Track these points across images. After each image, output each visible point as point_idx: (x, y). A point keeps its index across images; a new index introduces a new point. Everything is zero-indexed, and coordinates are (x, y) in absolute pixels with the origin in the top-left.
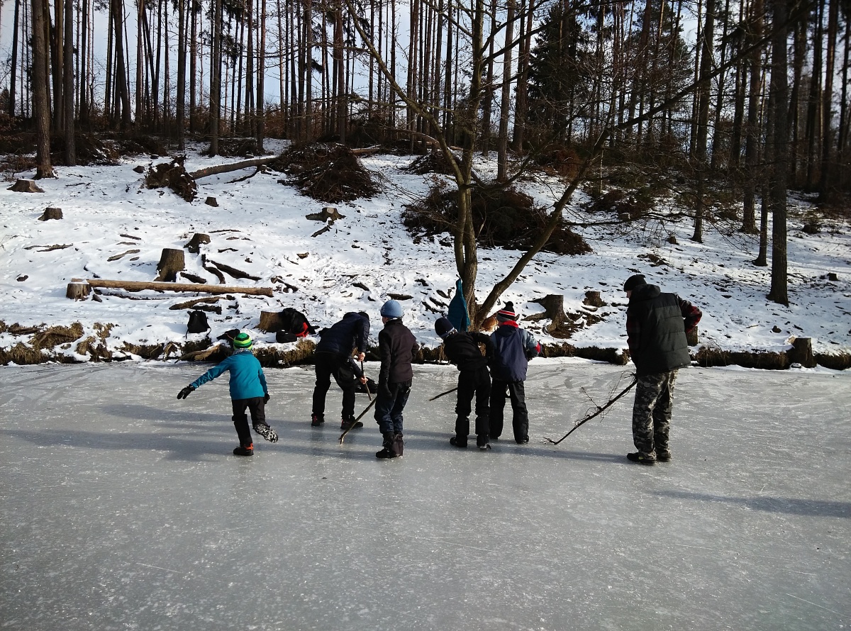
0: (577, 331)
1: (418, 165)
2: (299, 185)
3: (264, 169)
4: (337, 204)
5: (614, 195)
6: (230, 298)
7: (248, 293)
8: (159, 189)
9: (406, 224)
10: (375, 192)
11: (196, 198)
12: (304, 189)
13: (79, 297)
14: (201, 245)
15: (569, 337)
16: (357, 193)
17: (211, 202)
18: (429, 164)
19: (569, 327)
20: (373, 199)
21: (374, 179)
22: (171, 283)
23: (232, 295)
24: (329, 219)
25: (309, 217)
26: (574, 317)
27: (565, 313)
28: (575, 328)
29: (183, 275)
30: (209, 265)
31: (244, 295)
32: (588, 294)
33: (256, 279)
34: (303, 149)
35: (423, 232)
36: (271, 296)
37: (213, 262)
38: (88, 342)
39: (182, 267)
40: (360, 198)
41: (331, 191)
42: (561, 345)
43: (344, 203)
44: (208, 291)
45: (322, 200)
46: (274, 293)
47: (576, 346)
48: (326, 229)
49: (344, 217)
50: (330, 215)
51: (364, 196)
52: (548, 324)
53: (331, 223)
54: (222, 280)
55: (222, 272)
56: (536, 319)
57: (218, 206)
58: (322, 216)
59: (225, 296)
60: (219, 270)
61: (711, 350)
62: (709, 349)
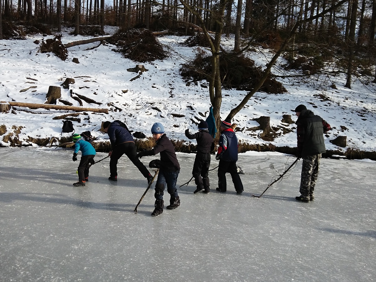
0: (277, 137)
1: (189, 41)
2: (123, 52)
3: (104, 43)
4: (144, 63)
5: (301, 60)
6: (85, 114)
7: (95, 112)
8: (48, 53)
9: (182, 75)
10: (165, 56)
11: (67, 58)
12: (126, 54)
13: (4, 111)
14: (70, 85)
15: (272, 140)
16: (155, 57)
17: (76, 61)
18: (196, 41)
19: (273, 135)
20: (164, 60)
21: (165, 49)
22: (54, 105)
23: (87, 112)
24: (140, 71)
25: (129, 70)
26: (276, 129)
27: (271, 126)
28: (276, 135)
29: (60, 101)
30: (74, 95)
31: (93, 112)
32: (284, 116)
33: (99, 104)
34: (126, 32)
35: (192, 79)
36: (108, 114)
37: (76, 94)
38: (9, 136)
39: (59, 96)
40: (157, 60)
41: (141, 56)
42: (268, 145)
43: (148, 62)
44: (73, 110)
45: (136, 61)
46: (109, 112)
47: (276, 146)
48: (138, 77)
49: (148, 70)
50: (140, 69)
51: (159, 59)
52: (261, 133)
53: (141, 74)
54: (81, 104)
55: (81, 100)
56: (254, 130)
57: (79, 63)
58: (136, 70)
59: (82, 113)
60: (79, 98)
61: (354, 150)
62: (353, 149)
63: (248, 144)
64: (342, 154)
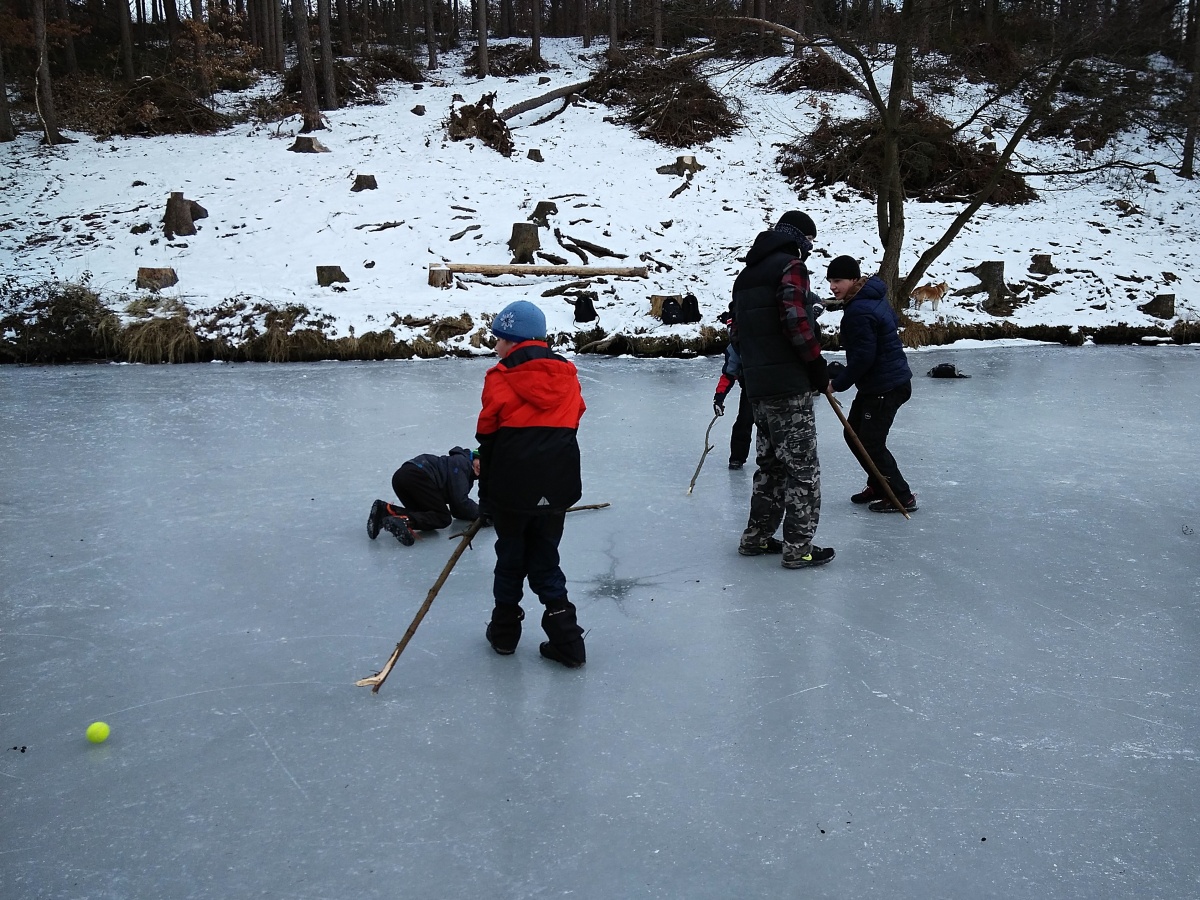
0: (1021, 306)
1: (783, 78)
2: (634, 121)
3: (576, 99)
4: (689, 148)
6: (601, 281)
8: (467, 141)
9: (784, 172)
10: (735, 127)
11: (515, 150)
12: (643, 129)
15: (1010, 314)
16: (713, 130)
17: (535, 155)
19: (1010, 302)
21: (732, 107)
22: (528, 264)
23: (604, 278)
24: (687, 172)
25: (661, 170)
26: (1018, 289)
27: (1006, 282)
28: (1017, 303)
29: (540, 255)
31: (616, 277)
32: (1035, 258)
33: (622, 257)
35: (809, 183)
36: (647, 278)
37: (569, 238)
38: (480, 334)
39: (537, 245)
40: (718, 138)
46: (649, 274)
48: (685, 186)
49: (704, 167)
50: (688, 167)
52: (984, 299)
53: (690, 177)
54: (585, 259)
55: (585, 251)
56: (968, 292)
57: (543, 160)
58: (678, 168)
59: (595, 278)
60: (579, 247)
61: (1190, 323)
62: (1187, 322)
63: (958, 324)
64: (1164, 334)
